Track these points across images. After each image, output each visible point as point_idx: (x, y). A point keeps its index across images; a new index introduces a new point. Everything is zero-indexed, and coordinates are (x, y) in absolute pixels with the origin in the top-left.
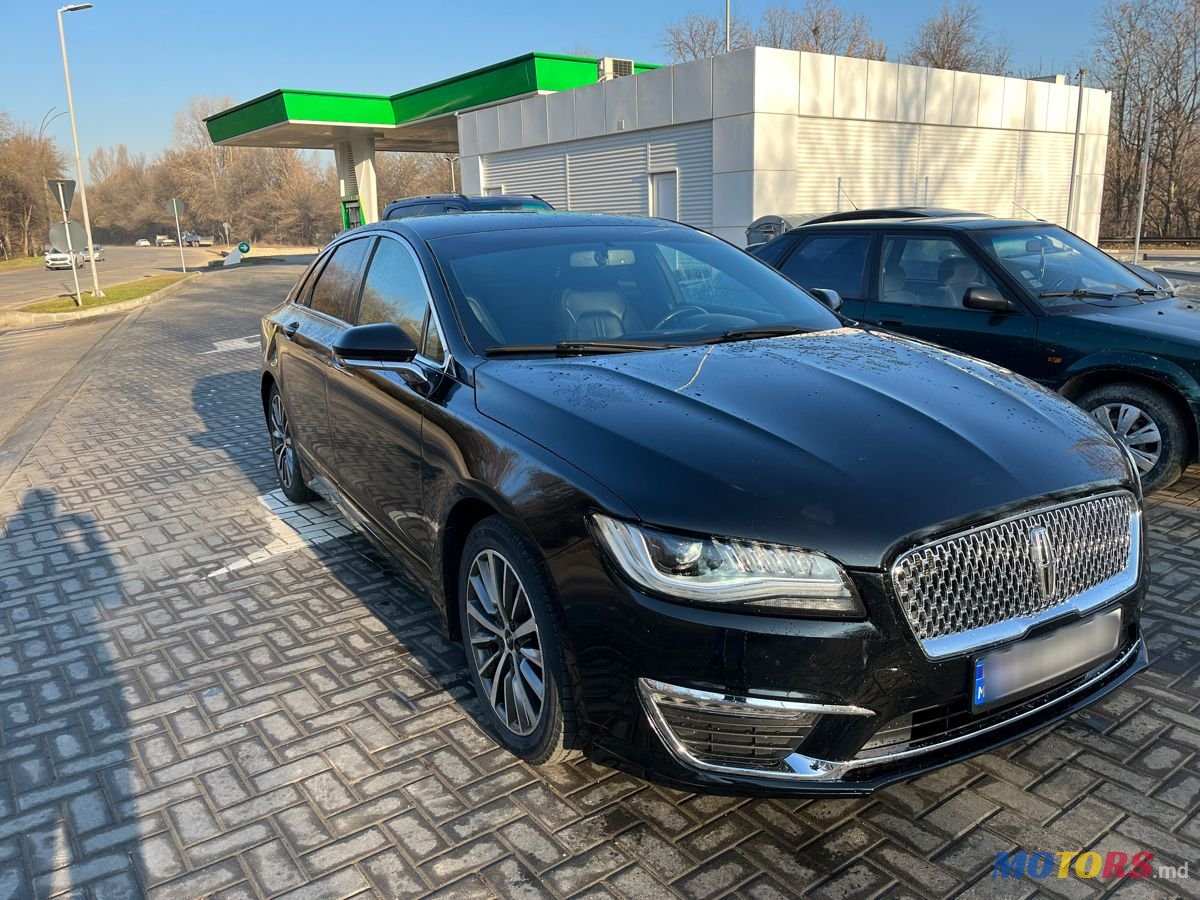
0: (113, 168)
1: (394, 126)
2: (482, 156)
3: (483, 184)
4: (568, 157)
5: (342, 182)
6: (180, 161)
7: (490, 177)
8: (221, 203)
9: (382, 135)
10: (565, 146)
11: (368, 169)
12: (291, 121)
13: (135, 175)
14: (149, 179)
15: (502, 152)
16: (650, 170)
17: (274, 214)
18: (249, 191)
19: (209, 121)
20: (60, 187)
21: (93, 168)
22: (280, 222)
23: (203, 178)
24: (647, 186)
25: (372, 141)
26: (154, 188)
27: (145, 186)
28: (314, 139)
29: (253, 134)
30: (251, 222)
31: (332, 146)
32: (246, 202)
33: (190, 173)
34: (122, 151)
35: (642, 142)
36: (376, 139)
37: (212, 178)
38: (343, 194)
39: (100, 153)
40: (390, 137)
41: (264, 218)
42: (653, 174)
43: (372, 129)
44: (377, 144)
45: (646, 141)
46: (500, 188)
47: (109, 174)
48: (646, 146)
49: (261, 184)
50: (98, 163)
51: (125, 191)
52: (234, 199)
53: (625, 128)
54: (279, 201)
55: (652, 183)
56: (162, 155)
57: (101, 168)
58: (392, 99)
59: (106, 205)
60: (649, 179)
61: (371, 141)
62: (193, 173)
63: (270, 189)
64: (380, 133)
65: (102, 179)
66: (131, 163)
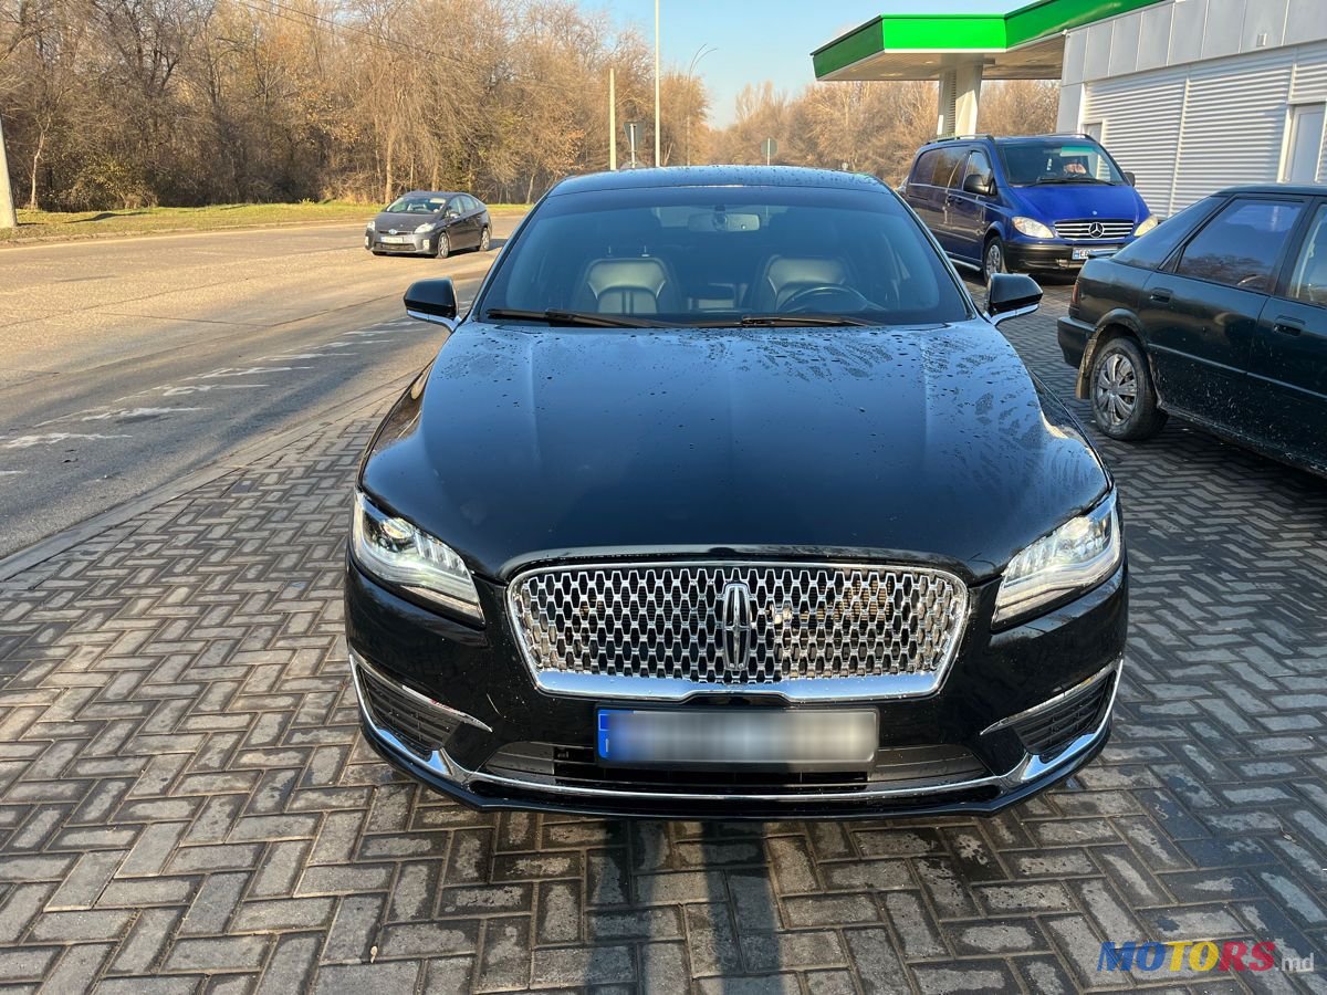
0: (757, 107)
1: (1004, 50)
2: (1086, 83)
3: (1083, 118)
4: (1188, 83)
5: (941, 117)
6: (818, 96)
7: (1093, 110)
8: (849, 141)
9: (993, 61)
10: (1188, 69)
11: (969, 104)
12: (887, 51)
13: (774, 113)
14: (787, 116)
15: (1110, 78)
16: (1291, 100)
17: (900, 153)
18: (879, 128)
19: (816, 54)
20: (632, 129)
21: (739, 107)
22: (903, 163)
23: (837, 115)
24: (1284, 121)
25: (978, 68)
26: (791, 126)
27: (782, 124)
28: (917, 70)
29: (852, 67)
30: (875, 163)
31: (938, 76)
32: (874, 140)
33: (824, 109)
34: (768, 88)
35: (1287, 62)
36: (985, 66)
37: (844, 114)
38: (939, 132)
39: (748, 90)
40: (1001, 63)
41: (889, 158)
42: (1295, 106)
43: (983, 54)
44: (984, 73)
45: (1291, 61)
46: (1101, 123)
47: (753, 112)
48: (1291, 68)
49: (891, 119)
50: (744, 100)
51: (764, 129)
52: (863, 135)
53: (1266, 45)
54: (908, 140)
55: (1292, 118)
56: (803, 92)
57: (747, 106)
58: (1007, 18)
59: (745, 144)
60: (1288, 111)
61: (980, 69)
62: (828, 110)
63: (900, 126)
64: (991, 60)
65: (746, 117)
66: (774, 102)
